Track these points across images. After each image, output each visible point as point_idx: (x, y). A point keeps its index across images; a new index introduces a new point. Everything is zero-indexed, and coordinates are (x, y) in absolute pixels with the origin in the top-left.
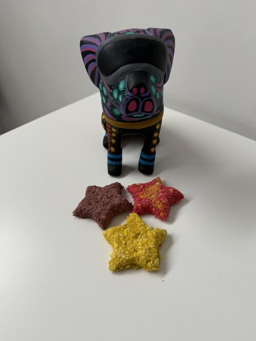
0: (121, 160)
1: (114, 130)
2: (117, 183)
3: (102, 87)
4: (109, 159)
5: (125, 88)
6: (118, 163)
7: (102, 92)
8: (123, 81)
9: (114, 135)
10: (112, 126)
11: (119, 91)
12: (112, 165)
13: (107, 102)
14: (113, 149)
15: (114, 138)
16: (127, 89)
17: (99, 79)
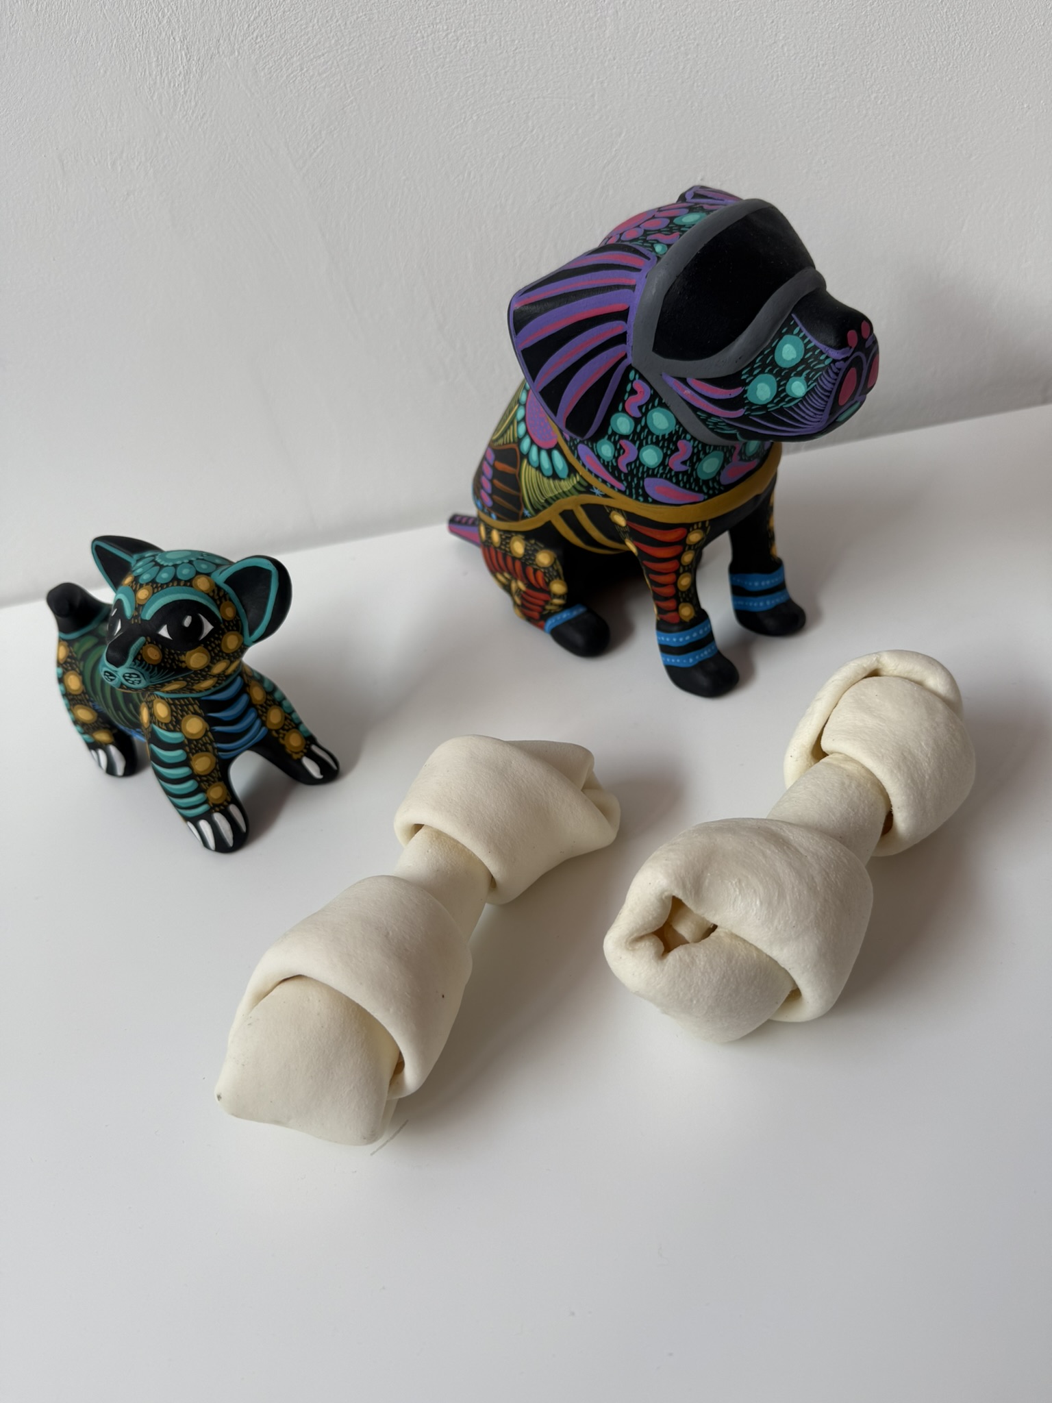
1: (695, 537)
4: (686, 650)
7: (637, 436)
8: (786, 338)
9: (688, 557)
10: (688, 527)
13: (670, 454)
14: (686, 611)
15: (689, 568)
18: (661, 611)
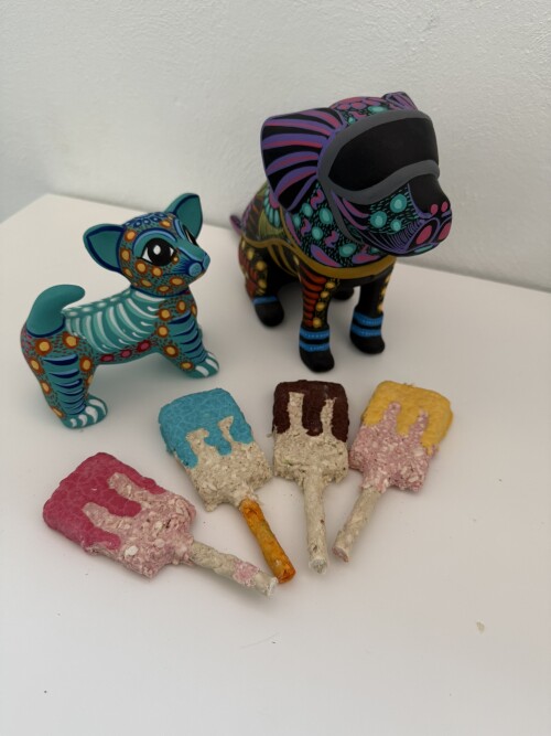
0: (328, 339)
1: (330, 285)
4: (310, 342)
5: (409, 207)
6: (327, 346)
8: (400, 195)
9: (325, 295)
11: (391, 212)
13: (326, 236)
14: (317, 322)
15: (324, 301)
16: (416, 208)
18: (305, 317)
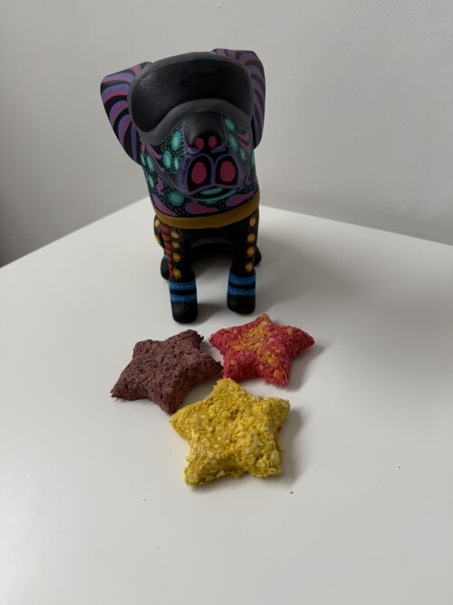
0: (194, 291)
1: (175, 235)
2: (189, 331)
3: (145, 159)
4: (173, 292)
5: (182, 143)
6: (190, 298)
7: (146, 168)
9: (176, 245)
11: (173, 151)
12: (179, 303)
13: (156, 183)
14: (177, 273)
15: (177, 251)
16: (185, 143)
17: (139, 144)
